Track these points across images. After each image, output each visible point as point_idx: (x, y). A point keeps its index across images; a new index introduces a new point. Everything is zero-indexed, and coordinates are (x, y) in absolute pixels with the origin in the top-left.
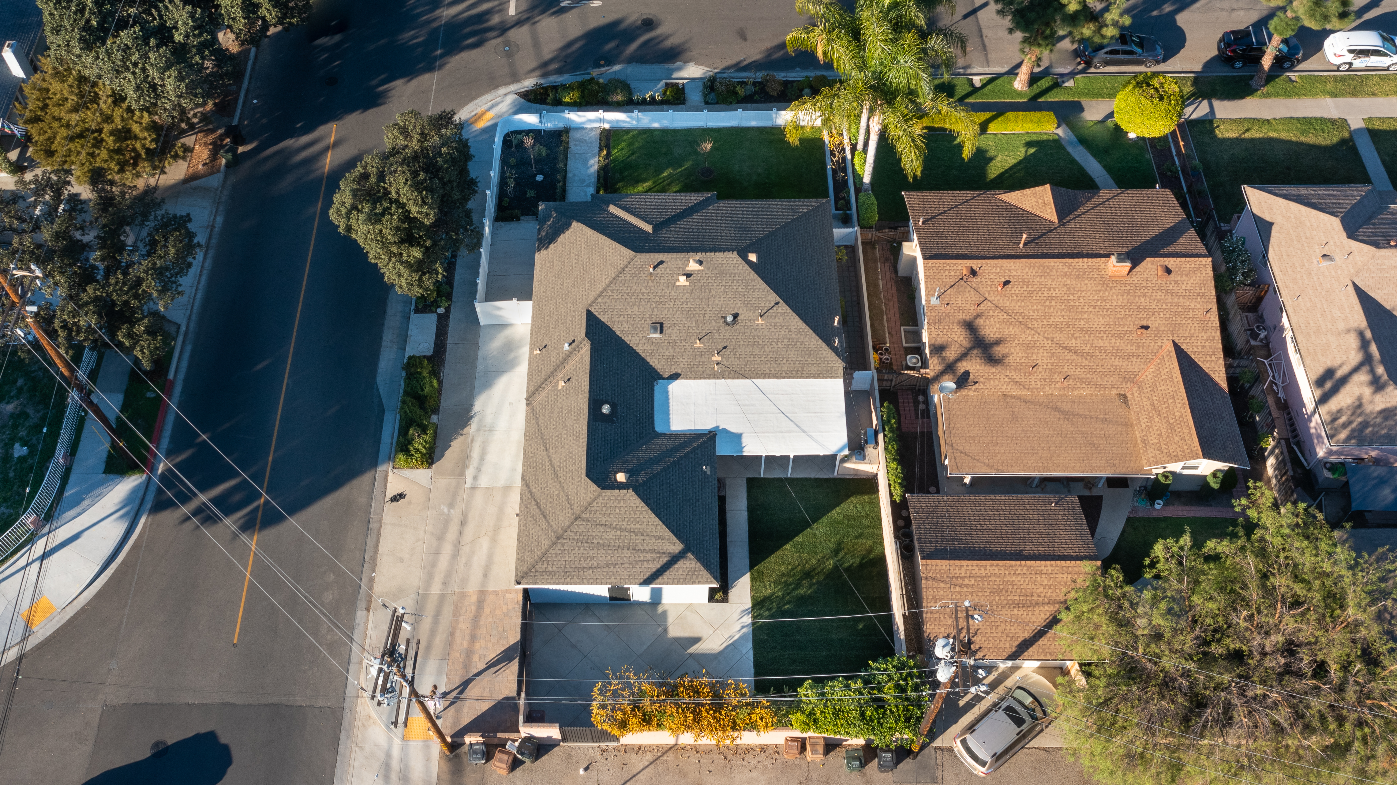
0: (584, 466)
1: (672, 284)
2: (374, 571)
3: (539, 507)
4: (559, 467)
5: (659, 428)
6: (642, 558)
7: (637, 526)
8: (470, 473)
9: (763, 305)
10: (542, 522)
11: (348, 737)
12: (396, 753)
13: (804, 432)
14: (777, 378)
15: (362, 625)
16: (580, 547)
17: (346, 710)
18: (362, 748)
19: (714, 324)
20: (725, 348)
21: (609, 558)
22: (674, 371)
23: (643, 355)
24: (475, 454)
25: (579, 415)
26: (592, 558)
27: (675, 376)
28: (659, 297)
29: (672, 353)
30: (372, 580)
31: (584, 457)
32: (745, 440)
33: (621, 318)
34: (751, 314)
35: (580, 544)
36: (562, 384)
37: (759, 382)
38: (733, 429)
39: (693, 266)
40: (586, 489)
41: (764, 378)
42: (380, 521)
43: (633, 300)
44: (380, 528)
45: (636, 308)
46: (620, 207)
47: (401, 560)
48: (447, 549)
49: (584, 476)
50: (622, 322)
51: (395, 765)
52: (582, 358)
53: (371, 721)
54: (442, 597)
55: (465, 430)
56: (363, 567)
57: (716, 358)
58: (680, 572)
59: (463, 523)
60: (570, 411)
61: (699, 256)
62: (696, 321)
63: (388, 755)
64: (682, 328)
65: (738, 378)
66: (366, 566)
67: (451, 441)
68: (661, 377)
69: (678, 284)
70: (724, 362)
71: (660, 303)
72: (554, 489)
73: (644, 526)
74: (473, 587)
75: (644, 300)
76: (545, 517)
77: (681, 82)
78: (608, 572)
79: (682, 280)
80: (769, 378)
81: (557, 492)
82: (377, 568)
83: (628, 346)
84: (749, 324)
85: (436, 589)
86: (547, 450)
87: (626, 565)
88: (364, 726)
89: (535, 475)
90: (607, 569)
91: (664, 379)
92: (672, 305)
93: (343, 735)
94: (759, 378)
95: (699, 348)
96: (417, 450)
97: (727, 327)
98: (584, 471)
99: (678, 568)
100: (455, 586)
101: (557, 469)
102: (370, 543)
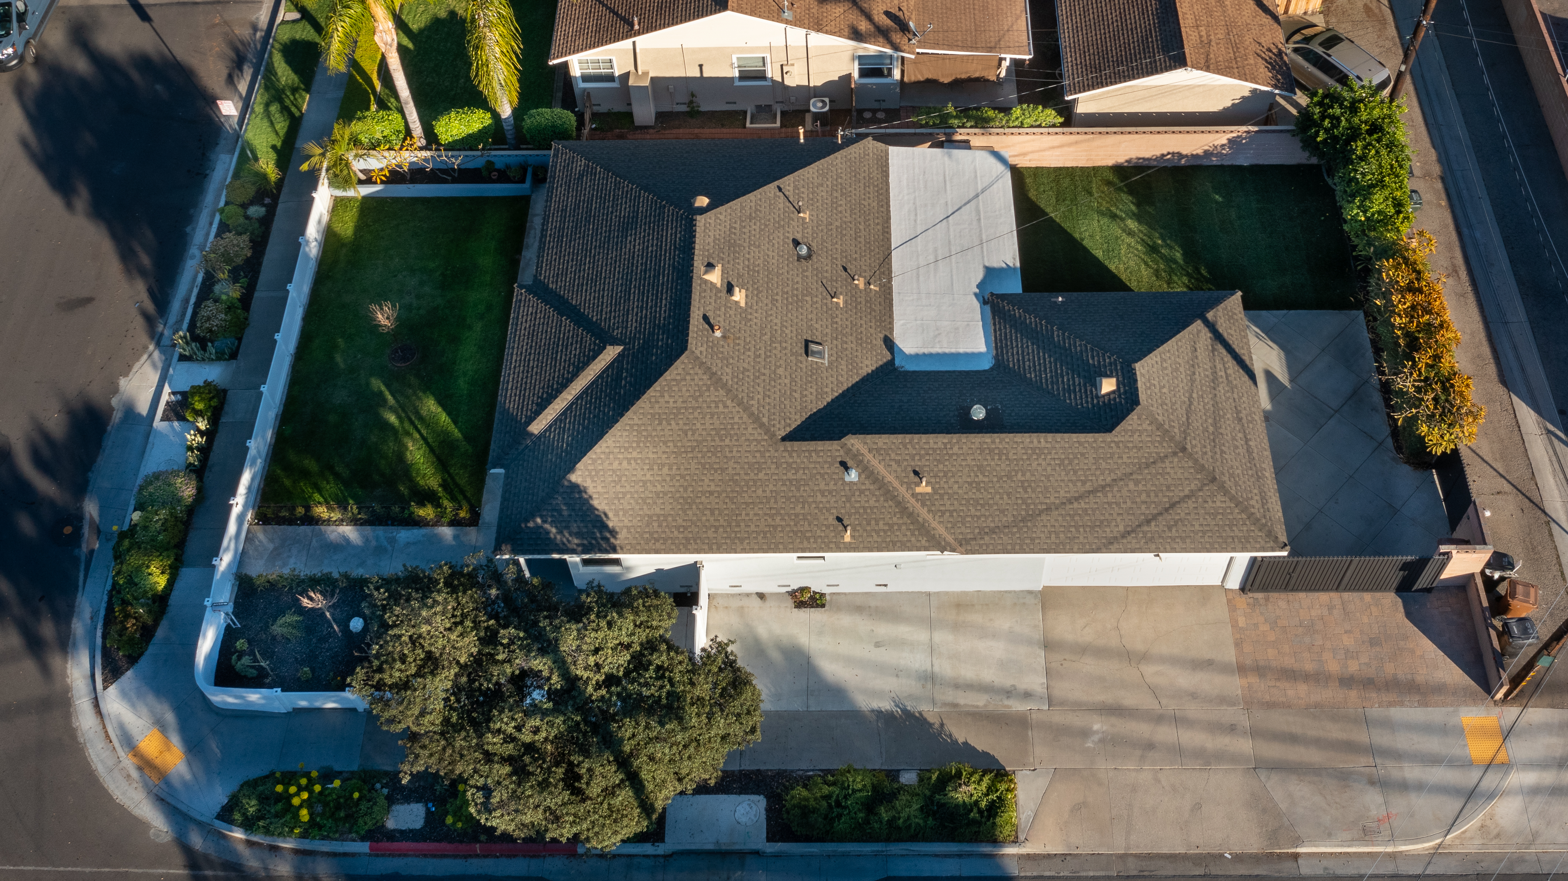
0: (1089, 437)
1: (744, 313)
2: (1222, 856)
3: (1155, 517)
4: (1084, 483)
5: (986, 365)
6: (1223, 374)
7: (1182, 369)
8: (1018, 706)
9: (781, 206)
10: (1180, 512)
11: (1521, 860)
12: (1529, 778)
13: (977, 196)
14: (889, 218)
15: (1325, 863)
16: (1222, 452)
17: (1479, 869)
18: (1535, 835)
19: (808, 274)
20: (845, 269)
21: (1229, 416)
22: (880, 342)
23: (856, 379)
24: (979, 701)
25: (991, 451)
26: (1234, 439)
27: (889, 343)
28: (762, 335)
29: (853, 338)
30: (1238, 858)
31: (1074, 437)
32: (996, 262)
33: (797, 395)
34: (795, 224)
35: (1218, 450)
36: (924, 488)
37: (896, 239)
38: (980, 275)
39: (715, 277)
40: (1133, 432)
41: (889, 233)
42: (1123, 857)
43: (767, 372)
44: (1136, 856)
45: (780, 371)
46: (538, 413)
47: (1197, 807)
48: (1165, 734)
49: (1108, 437)
50: (803, 396)
51: (1548, 777)
52: (878, 450)
53: (1488, 822)
54: (1255, 733)
55: (931, 720)
56: (1217, 876)
57: (860, 283)
58: (1232, 332)
59: (1115, 710)
60: (981, 468)
61: (699, 264)
62: (803, 295)
63: (1535, 791)
64: (814, 316)
65: (890, 264)
66: (1215, 870)
67: (956, 742)
68: (892, 362)
69: (743, 304)
70: (867, 275)
71: (772, 336)
72: (1125, 492)
73: (1180, 361)
74: (1235, 685)
75: (767, 357)
76: (1173, 505)
77: (165, 397)
78: (1249, 422)
79: (739, 296)
80: (889, 227)
81: (1131, 485)
82: (1215, 851)
83: (843, 395)
84: (810, 230)
85: (1244, 745)
86: (1048, 509)
87: (1236, 396)
88: (1498, 836)
89: (1092, 528)
90: (1244, 421)
91: (893, 359)
92: (778, 321)
93: (1520, 869)
94: (889, 240)
95: (846, 302)
96: (990, 790)
97: (814, 257)
98: (1100, 437)
99: (1229, 334)
100: (1234, 714)
101: (1088, 486)
102: (1169, 870)
